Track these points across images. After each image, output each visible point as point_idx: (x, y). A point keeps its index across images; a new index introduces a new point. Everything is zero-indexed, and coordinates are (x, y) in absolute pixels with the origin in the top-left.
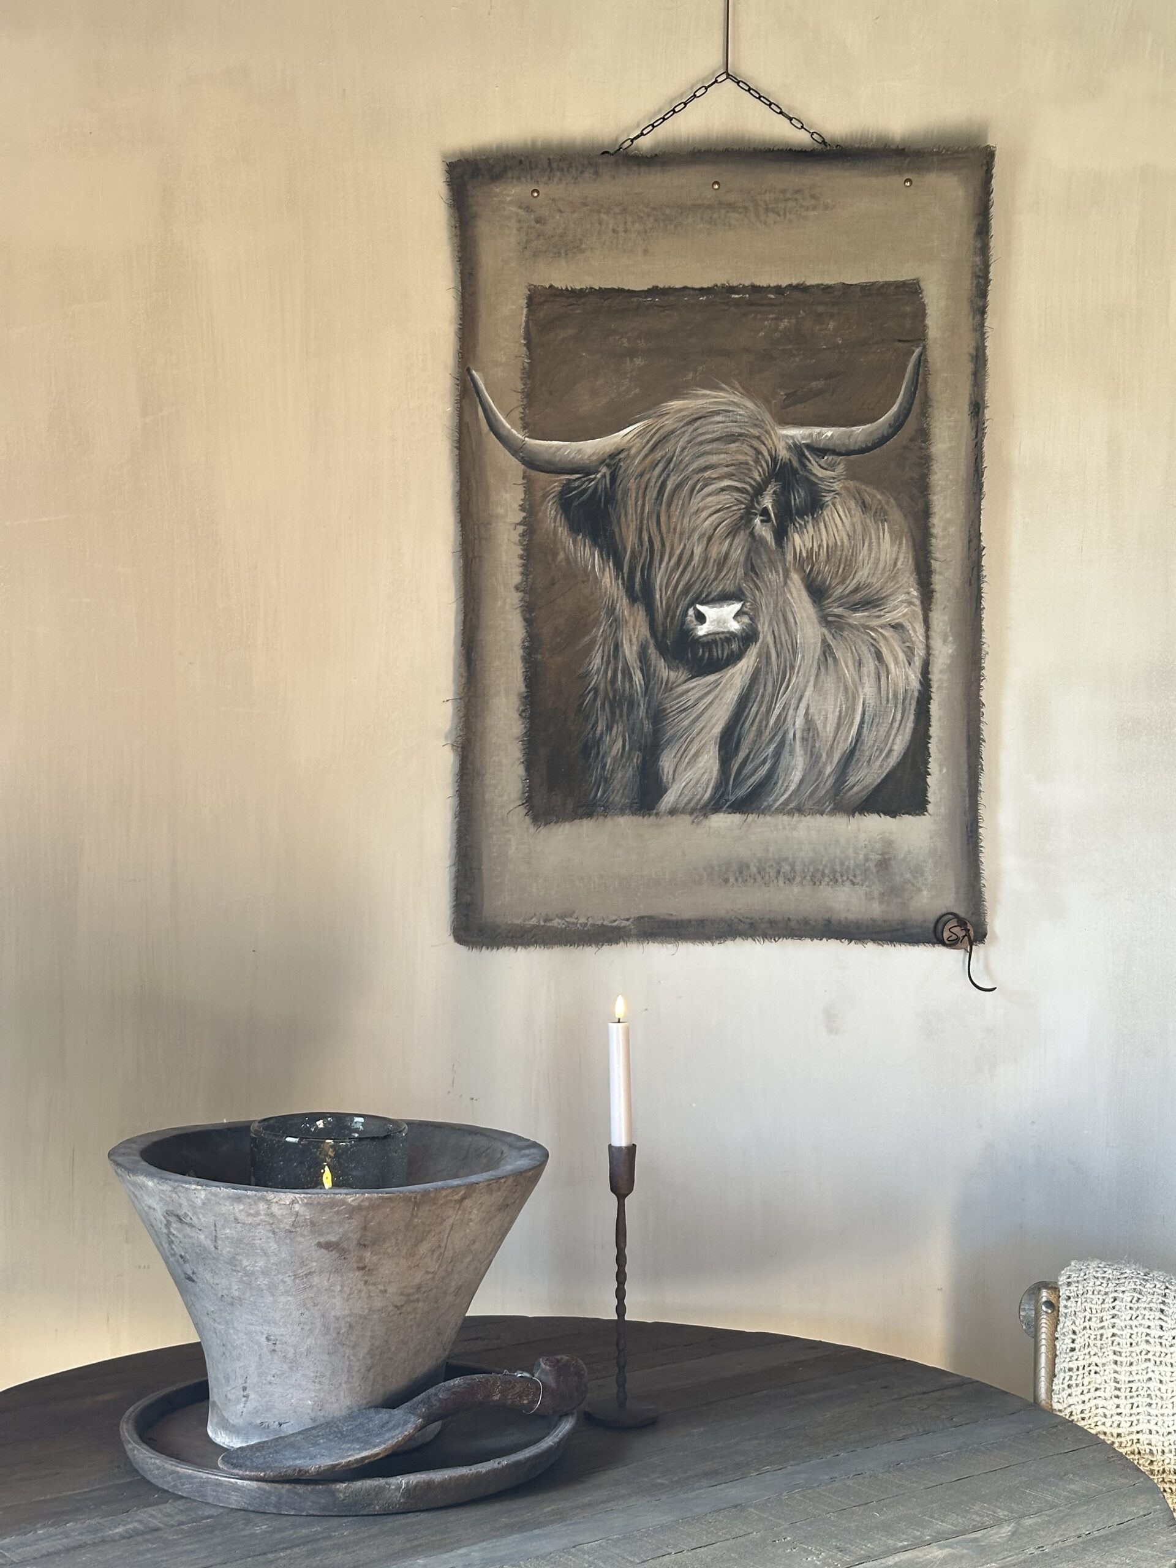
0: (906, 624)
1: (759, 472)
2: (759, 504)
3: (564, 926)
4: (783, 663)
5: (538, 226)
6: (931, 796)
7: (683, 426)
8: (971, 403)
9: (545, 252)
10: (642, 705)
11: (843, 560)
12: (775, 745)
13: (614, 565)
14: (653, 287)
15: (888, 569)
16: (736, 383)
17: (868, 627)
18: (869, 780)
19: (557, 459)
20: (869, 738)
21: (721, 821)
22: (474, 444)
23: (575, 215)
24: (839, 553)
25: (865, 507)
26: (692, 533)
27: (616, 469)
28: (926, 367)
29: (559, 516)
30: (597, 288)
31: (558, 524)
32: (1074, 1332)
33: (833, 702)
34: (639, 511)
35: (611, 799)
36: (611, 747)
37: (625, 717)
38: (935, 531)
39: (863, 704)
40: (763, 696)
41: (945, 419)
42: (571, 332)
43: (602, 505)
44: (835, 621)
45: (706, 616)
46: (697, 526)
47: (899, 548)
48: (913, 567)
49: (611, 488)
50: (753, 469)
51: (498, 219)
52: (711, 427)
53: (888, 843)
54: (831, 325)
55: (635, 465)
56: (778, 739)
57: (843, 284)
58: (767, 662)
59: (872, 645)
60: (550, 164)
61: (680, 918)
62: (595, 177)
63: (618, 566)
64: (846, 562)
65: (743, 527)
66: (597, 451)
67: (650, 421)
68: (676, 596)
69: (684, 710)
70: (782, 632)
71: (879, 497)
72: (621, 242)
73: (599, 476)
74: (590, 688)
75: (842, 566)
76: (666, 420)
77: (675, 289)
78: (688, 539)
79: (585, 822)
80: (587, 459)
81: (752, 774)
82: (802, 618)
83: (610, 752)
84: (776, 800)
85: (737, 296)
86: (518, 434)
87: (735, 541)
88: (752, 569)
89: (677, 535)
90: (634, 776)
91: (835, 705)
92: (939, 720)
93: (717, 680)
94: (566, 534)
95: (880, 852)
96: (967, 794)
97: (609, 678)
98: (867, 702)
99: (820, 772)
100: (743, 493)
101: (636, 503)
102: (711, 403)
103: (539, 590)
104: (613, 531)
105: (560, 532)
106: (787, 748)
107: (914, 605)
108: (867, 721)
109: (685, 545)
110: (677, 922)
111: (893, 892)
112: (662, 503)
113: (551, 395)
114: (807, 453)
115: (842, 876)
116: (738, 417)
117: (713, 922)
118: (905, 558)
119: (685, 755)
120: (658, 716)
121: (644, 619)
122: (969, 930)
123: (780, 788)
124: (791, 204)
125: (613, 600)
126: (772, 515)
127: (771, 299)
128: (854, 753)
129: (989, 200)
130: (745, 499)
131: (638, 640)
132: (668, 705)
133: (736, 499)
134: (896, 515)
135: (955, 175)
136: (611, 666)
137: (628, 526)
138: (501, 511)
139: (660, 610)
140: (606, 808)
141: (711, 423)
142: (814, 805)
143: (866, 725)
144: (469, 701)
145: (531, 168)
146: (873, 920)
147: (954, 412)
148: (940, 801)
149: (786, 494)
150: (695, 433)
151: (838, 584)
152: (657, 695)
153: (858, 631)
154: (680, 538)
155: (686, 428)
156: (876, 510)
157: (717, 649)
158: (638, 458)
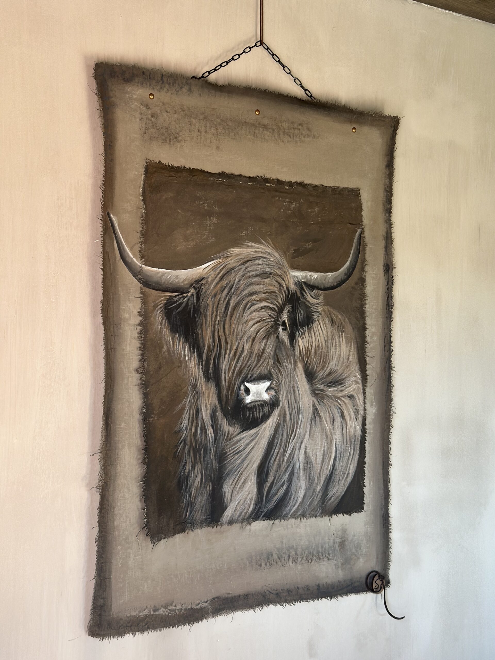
0: (355, 395)
1: (281, 298)
2: (281, 318)
3: (168, 613)
4: (293, 421)
5: (153, 119)
6: (366, 500)
7: (240, 265)
8: (384, 264)
9: (157, 138)
10: (212, 450)
12: (288, 474)
13: (197, 356)
14: (223, 172)
15: (345, 360)
16: (270, 240)
17: (336, 397)
18: (339, 493)
19: (163, 281)
20: (338, 467)
21: (259, 525)
22: (112, 267)
23: (176, 116)
24: (320, 350)
25: (333, 322)
26: (243, 335)
27: (199, 291)
28: (364, 241)
29: (164, 321)
30: (188, 168)
31: (163, 326)
33: (320, 445)
34: (213, 320)
35: (194, 517)
36: (194, 481)
37: (202, 460)
38: (367, 339)
39: (335, 445)
40: (281, 441)
41: (371, 272)
42: (171, 195)
43: (192, 315)
44: (320, 393)
45: (251, 390)
46: (246, 331)
47: (350, 349)
48: (357, 360)
49: (197, 303)
50: (278, 296)
51: (128, 109)
52: (255, 267)
53: (344, 531)
54: (316, 209)
55: (210, 289)
56: (290, 469)
57: (323, 185)
58: (284, 420)
59: (339, 408)
60: (162, 79)
61: (233, 595)
62: (189, 92)
63: (200, 356)
64: (324, 356)
65: (273, 333)
66: (188, 278)
67: (220, 260)
68: (234, 377)
69: (238, 453)
70: (292, 401)
71: (340, 317)
72: (203, 139)
73: (189, 295)
74: (181, 440)
75: (322, 359)
76: (230, 260)
77: (235, 175)
78: (241, 340)
79: (182, 535)
80: (182, 283)
81: (276, 494)
82: (302, 391)
83: (194, 484)
84: (290, 510)
85: (269, 185)
86: (137, 262)
87: (268, 342)
88: (277, 360)
89: (235, 336)
90: (207, 499)
91: (321, 447)
93: (256, 432)
94: (168, 333)
95: (340, 537)
96: (383, 497)
97: (193, 433)
98: (338, 444)
99: (314, 490)
100: (273, 311)
101: (212, 314)
102: (255, 252)
103: (151, 372)
104: (198, 332)
105: (164, 331)
106: (296, 475)
107: (359, 384)
108: (337, 454)
109: (239, 343)
110: (232, 598)
111: (347, 562)
112: (227, 314)
113: (159, 236)
114: (305, 288)
115: (322, 555)
116: (270, 262)
117: (253, 595)
118: (353, 355)
119: (237, 483)
120: (222, 457)
121: (215, 392)
122: (383, 581)
123: (293, 502)
124: (296, 131)
125: (196, 379)
126: (288, 325)
127: (286, 189)
128: (332, 476)
129: (394, 148)
130: (274, 315)
131: (210, 406)
132: (228, 450)
133: (269, 315)
134: (349, 328)
135: (378, 130)
136: (194, 424)
137: (207, 329)
138: (126, 316)
139: (224, 386)
140: (192, 524)
141: (255, 264)
142: (311, 511)
143: (337, 459)
144: (106, 454)
145: (150, 78)
146: (340, 582)
147: (375, 269)
148: (370, 502)
149: (294, 313)
150: (246, 270)
151: (320, 370)
152: (222, 443)
153: (332, 399)
154: (236, 338)
155: (241, 267)
156: (339, 324)
157: (256, 412)
158: (213, 284)
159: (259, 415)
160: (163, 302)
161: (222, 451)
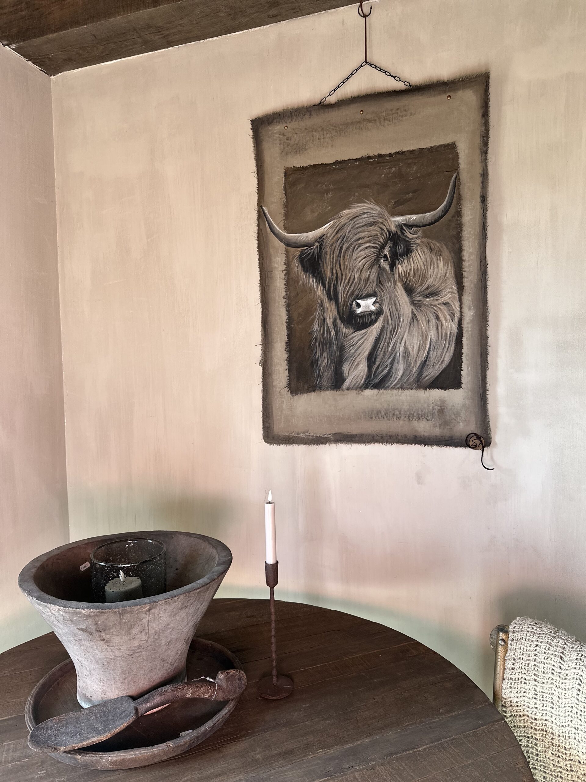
0: (451, 302)
1: (383, 238)
2: (382, 253)
3: (305, 437)
4: (394, 324)
5: (288, 141)
6: (464, 380)
7: (349, 221)
8: (481, 197)
9: (291, 152)
10: (335, 344)
11: (421, 275)
12: (391, 359)
13: (322, 285)
14: (336, 161)
15: (442, 278)
16: (372, 199)
17: (432, 305)
18: (433, 374)
19: (298, 241)
20: (433, 355)
21: (369, 392)
22: (264, 238)
23: (303, 135)
24: (419, 272)
25: (431, 250)
26: (354, 268)
27: (321, 243)
28: (459, 182)
29: (299, 266)
30: (313, 165)
31: (299, 269)
32: (514, 660)
33: (416, 340)
34: (331, 261)
35: (323, 384)
36: (322, 362)
37: (328, 350)
38: (464, 258)
39: (430, 340)
40: (386, 338)
41: (469, 205)
42: (303, 185)
43: (316, 259)
44: (417, 303)
45: (361, 304)
46: (356, 265)
47: (447, 268)
48: (454, 276)
49: (320, 252)
50: (380, 237)
51: (271, 140)
52: (361, 221)
53: (443, 402)
54: (415, 168)
55: (329, 241)
56: (392, 357)
57: (420, 148)
58: (387, 323)
59: (434, 313)
60: (291, 114)
61: (352, 434)
62: (310, 116)
63: (324, 285)
64: (422, 276)
65: (375, 264)
67: (335, 221)
68: (348, 297)
70: (393, 310)
71: (438, 245)
72: (322, 143)
73: (315, 247)
74: (313, 337)
75: (421, 278)
76: (342, 219)
77: (345, 161)
78: (353, 271)
79: (313, 393)
80: (310, 240)
81: (381, 372)
82: (402, 302)
83: (322, 364)
84: (392, 383)
85: (372, 160)
86: (283, 232)
87: (372, 270)
88: (380, 282)
89: (348, 270)
90: (332, 374)
91: (417, 341)
92: (467, 346)
93: (366, 332)
94: (302, 273)
95: (439, 406)
96: (480, 379)
97: (321, 333)
98: (432, 339)
99: (411, 371)
100: (375, 248)
101: (330, 257)
102: (361, 210)
103: (292, 298)
104: (321, 270)
105: (300, 272)
106: (396, 360)
107: (455, 293)
108: (432, 347)
109: (351, 274)
110: (351, 435)
111: (446, 423)
112: (341, 256)
113: (295, 214)
114: (404, 228)
115: (422, 416)
116: (373, 214)
117: (366, 435)
118: (450, 272)
119: (352, 365)
120: (341, 349)
121: (335, 308)
122: (482, 441)
123: (393, 378)
124: (395, 116)
125: (322, 300)
126: (389, 257)
127: (387, 159)
128: (426, 362)
129: (488, 99)
130: (376, 251)
131: (332, 317)
132: (345, 344)
133: (372, 251)
134: (446, 252)
135: (471, 90)
136: (322, 328)
137: (327, 268)
138: (276, 265)
139: (341, 303)
140: (321, 388)
141: (361, 218)
142: (408, 385)
143: (431, 349)
144: (266, 345)
145: (284, 117)
146: (436, 436)
147: (473, 202)
148: (468, 383)
149: (395, 247)
150: (354, 224)
151: (419, 286)
152: (341, 340)
153: (428, 307)
154: (349, 271)
155: (350, 222)
156: (437, 251)
157: (365, 319)
158: (331, 237)
159: (368, 321)
160: (298, 254)
161: (342, 345)
